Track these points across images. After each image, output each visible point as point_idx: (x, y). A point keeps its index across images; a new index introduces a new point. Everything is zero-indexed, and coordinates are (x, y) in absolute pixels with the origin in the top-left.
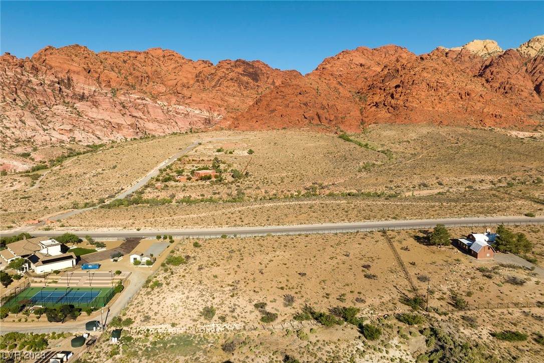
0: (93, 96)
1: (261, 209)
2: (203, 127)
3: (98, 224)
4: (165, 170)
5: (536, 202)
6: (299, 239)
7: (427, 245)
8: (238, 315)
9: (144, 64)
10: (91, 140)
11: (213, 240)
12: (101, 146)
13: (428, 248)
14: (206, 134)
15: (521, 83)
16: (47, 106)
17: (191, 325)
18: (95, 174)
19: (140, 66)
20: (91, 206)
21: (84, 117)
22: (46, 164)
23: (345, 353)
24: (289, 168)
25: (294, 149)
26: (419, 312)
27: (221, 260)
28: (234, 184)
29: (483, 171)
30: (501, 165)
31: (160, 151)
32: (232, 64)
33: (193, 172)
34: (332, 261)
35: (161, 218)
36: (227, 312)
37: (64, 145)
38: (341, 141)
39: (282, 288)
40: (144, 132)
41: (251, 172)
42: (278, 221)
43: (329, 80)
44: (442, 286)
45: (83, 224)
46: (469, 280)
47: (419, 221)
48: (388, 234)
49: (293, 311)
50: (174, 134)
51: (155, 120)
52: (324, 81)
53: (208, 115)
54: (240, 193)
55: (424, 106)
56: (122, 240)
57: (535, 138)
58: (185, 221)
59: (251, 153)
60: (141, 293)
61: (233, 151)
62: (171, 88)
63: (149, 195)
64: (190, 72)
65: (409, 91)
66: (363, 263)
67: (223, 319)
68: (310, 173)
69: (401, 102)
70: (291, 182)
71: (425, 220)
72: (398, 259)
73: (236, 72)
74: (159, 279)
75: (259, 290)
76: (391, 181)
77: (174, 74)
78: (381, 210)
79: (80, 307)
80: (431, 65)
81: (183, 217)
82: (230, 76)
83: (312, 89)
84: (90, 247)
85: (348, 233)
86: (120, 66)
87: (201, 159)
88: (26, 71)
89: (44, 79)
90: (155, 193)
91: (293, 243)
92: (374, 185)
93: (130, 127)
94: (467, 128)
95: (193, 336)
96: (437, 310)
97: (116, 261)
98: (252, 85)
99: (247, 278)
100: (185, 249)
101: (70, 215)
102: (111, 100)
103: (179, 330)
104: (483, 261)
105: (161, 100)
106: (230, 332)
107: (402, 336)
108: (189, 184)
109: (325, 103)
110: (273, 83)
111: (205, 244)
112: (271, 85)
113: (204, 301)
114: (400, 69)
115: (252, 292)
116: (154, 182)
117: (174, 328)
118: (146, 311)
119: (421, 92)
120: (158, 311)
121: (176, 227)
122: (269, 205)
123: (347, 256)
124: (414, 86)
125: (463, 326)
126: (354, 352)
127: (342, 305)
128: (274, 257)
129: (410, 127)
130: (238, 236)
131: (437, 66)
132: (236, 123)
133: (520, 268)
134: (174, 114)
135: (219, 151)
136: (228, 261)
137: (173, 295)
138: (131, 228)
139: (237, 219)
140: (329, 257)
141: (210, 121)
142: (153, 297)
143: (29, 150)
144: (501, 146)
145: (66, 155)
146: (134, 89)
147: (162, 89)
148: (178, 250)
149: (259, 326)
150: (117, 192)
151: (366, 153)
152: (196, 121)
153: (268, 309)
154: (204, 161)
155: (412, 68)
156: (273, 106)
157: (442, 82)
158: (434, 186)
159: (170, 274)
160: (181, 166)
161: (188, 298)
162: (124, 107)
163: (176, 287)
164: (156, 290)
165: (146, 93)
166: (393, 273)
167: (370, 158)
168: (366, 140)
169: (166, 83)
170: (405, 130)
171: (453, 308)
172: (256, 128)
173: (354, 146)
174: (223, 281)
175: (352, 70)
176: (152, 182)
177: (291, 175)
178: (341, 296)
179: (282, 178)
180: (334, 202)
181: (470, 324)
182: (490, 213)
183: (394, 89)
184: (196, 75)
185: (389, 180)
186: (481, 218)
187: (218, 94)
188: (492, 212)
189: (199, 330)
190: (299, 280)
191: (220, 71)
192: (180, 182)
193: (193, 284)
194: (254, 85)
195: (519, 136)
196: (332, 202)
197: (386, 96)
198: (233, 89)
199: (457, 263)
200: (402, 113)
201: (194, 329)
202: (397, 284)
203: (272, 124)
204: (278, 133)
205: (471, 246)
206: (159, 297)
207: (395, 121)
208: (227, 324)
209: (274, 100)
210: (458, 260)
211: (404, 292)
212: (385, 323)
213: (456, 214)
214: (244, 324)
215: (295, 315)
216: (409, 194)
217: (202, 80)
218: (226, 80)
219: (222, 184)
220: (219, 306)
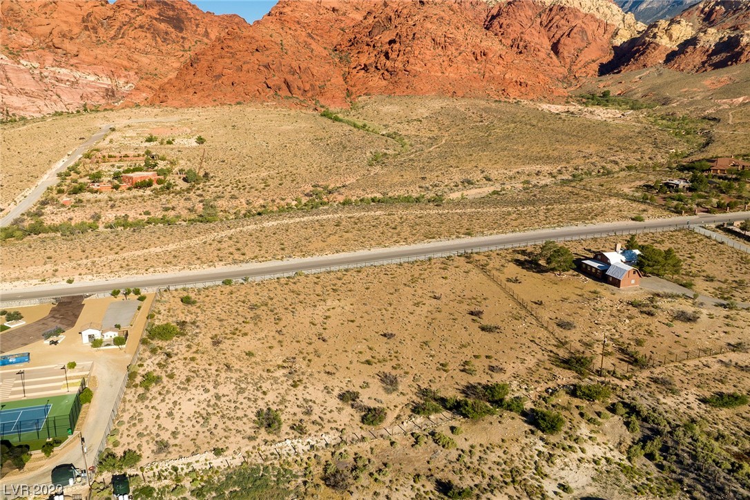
1: (261, 231)
2: (103, 102)
4: (68, 174)
5: (632, 200)
6: (347, 278)
7: (538, 272)
8: (322, 419)
11: (210, 289)
13: (544, 277)
15: (537, 40)
17: (249, 448)
23: (524, 462)
24: (268, 164)
25: (265, 134)
26: (590, 379)
27: (244, 325)
28: (192, 193)
29: (537, 160)
30: (553, 150)
31: (48, 143)
32: (139, 3)
33: (117, 176)
34: (419, 309)
35: (100, 257)
36: (301, 416)
38: (328, 121)
39: (368, 362)
40: (5, 112)
41: (211, 171)
42: (300, 250)
43: (296, 30)
44: (596, 334)
46: (627, 321)
47: (503, 236)
48: (474, 259)
49: (404, 400)
50: (57, 114)
51: (22, 92)
52: (290, 32)
53: (110, 83)
54: (208, 206)
55: (430, 69)
56: (48, 305)
57: (572, 113)
58: (146, 260)
59: (202, 143)
60: (128, 397)
61: (173, 140)
62: (42, 38)
63: (52, 217)
64: (72, 14)
65: (410, 48)
66: (465, 307)
67: (299, 429)
68: (302, 171)
69: (399, 65)
70: (280, 185)
71: (510, 235)
72: (513, 297)
73: (147, 16)
74: (150, 369)
75: (334, 371)
76: (423, 178)
77: (44, 16)
78: (442, 223)
79: (22, 443)
80: (435, 12)
81: (139, 253)
82: (138, 22)
83: (273, 44)
85: (416, 262)
87: (123, 153)
90: (64, 214)
91: (344, 284)
92: (403, 184)
94: (488, 100)
95: (262, 468)
96: (614, 373)
97: (55, 343)
98: (174, 37)
99: (304, 351)
100: (169, 309)
103: (231, 461)
104: (628, 290)
105: (27, 58)
106: (322, 451)
107: (590, 420)
108: (117, 195)
109: (295, 64)
110: (206, 31)
111: (201, 297)
112: (204, 36)
113: (249, 399)
114: (393, 17)
115: (323, 374)
116: (54, 194)
117: (221, 458)
118: (154, 432)
119: (425, 50)
120: (176, 428)
121: (136, 271)
122: (269, 224)
123: (436, 298)
124: (416, 42)
125: (660, 393)
126: (536, 458)
127: (473, 380)
128: (329, 310)
129: (417, 100)
130: (250, 279)
131: (442, 14)
132: (161, 95)
133: (678, 296)
134: (53, 81)
135: (150, 140)
136: (256, 324)
137: (189, 396)
138: (55, 279)
139: (233, 250)
140: (412, 303)
141: (113, 93)
142: (154, 403)
144: (539, 125)
147: (26, 40)
148: (159, 313)
149: (364, 434)
151: (368, 138)
152: (91, 94)
153: (365, 399)
154: (128, 157)
155: (410, 15)
156: (218, 69)
157: (451, 36)
158: (481, 183)
159: (164, 357)
160: (93, 166)
161: (218, 397)
163: (188, 380)
164: (154, 389)
166: (518, 320)
167: (376, 144)
168: (361, 119)
169: (32, 31)
170: (411, 105)
171: (631, 366)
172: (196, 103)
173: (349, 128)
174: (266, 361)
175: (321, 17)
176: (51, 195)
177: (275, 175)
178: (464, 366)
179: (264, 180)
180: (366, 214)
181: (668, 389)
182: (588, 219)
183: (387, 46)
184: (83, 18)
185: (419, 176)
186: (581, 227)
187: (122, 50)
188: (589, 217)
189: (267, 456)
190: (387, 346)
191: (121, 13)
192: (100, 193)
193: (217, 371)
194: (177, 36)
195: (552, 111)
196: (363, 213)
197: (378, 56)
198: (144, 42)
199: (597, 297)
200: (403, 80)
201: (258, 455)
202: (533, 337)
203: (220, 97)
204: (232, 110)
205: (607, 270)
206: (165, 403)
207: (393, 91)
208: (311, 438)
209: (219, 60)
210: (595, 292)
211: (549, 348)
212: (554, 403)
213: (544, 222)
214: (338, 434)
215: (411, 407)
216: (455, 196)
217: (94, 27)
218: (132, 28)
219: (173, 192)
220: (281, 407)
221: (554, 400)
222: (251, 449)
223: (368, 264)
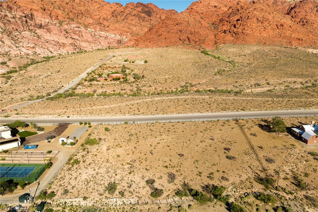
0: (47, 25)
1: (152, 101)
2: (116, 45)
3: (42, 112)
4: (91, 74)
6: (178, 126)
7: (268, 132)
8: (134, 191)
9: (79, 5)
10: (46, 54)
11: (118, 125)
12: (52, 57)
13: (269, 134)
14: (119, 50)
15: (313, 19)
16: (18, 32)
17: (98, 199)
18: (46, 76)
19: (77, 6)
20: (40, 98)
21: (42, 39)
22: (16, 69)
24: (170, 72)
25: (173, 60)
26: (270, 191)
27: (123, 142)
28: (135, 83)
29: (295, 76)
30: (306, 71)
31: (89, 61)
32: (135, 5)
33: (108, 75)
34: (202, 144)
35: (84, 108)
36: (126, 188)
37: (28, 56)
38: (203, 55)
39: (166, 167)
40: (80, 49)
41: (146, 75)
42: (164, 111)
43: (195, 16)
44: (285, 167)
45: (32, 112)
46: (304, 162)
47: (260, 112)
48: (239, 122)
49: (175, 187)
50: (99, 50)
51: (87, 41)
52: (192, 16)
53: (120, 38)
54: (139, 89)
55: (255, 32)
56: (56, 125)
58: (100, 111)
59: (146, 63)
60: (64, 168)
61: (135, 61)
62: (96, 20)
63: (80, 90)
64: (108, 11)
65: (245, 23)
66: (224, 146)
67: (122, 194)
68: (184, 76)
69: (240, 30)
70: (172, 82)
71: (263, 112)
72: (249, 143)
73: (137, 11)
74: (78, 157)
75: (150, 169)
76: (236, 82)
77: (98, 12)
78: (233, 103)
79: (17, 182)
80: (260, 6)
81: (100, 107)
82: (133, 14)
83: (184, 21)
84: (33, 130)
85: (211, 121)
86: (64, 7)
87: (114, 66)
88: (4, 9)
89: (16, 14)
90: (83, 89)
91: (174, 128)
92: (225, 84)
93: (70, 45)
94: (281, 47)
95: (99, 209)
96: (285, 190)
97: (49, 142)
98: (147, 19)
99: (141, 158)
100: (98, 132)
101: (24, 106)
102: (59, 28)
103: (89, 204)
104: (312, 146)
105: (90, 28)
106: (127, 206)
108: (106, 83)
109: (193, 30)
110: (160, 17)
111: (113, 128)
112: (159, 19)
113: (109, 176)
114: (240, 9)
115: (144, 169)
116: (83, 81)
117: (85, 202)
118: (66, 185)
119: (253, 24)
120: (75, 185)
121: (94, 115)
122: (157, 99)
123: (212, 139)
124: (249, 20)
125: (307, 205)
127: (211, 182)
128: (161, 140)
129: (246, 46)
130: (136, 122)
131: (263, 7)
132: (137, 43)
134: (98, 37)
135: (126, 61)
136: (128, 143)
137: (87, 171)
138: (64, 115)
139: (136, 109)
140: (200, 141)
141: (121, 42)
142: (72, 172)
143: (6, 60)
144: (304, 59)
145: (30, 63)
146: (73, 21)
147: (91, 21)
148: (94, 133)
149: (149, 201)
150: (59, 88)
151: (219, 63)
152: (112, 42)
153: (156, 185)
154: (116, 67)
155: (247, 8)
156: (160, 32)
157: (266, 17)
158: (264, 85)
159: (86, 153)
160: (101, 71)
161: (97, 174)
162: (67, 32)
163: (90, 164)
164: (76, 166)
165: (81, 24)
166: (247, 155)
167: (221, 66)
168: (218, 54)
169: (93, 17)
170: (243, 48)
171: (296, 187)
172: (149, 46)
173: (211, 58)
174: (124, 160)
175: (209, 10)
176: (82, 81)
177: (171, 77)
178: (210, 175)
179: (166, 80)
180: (201, 97)
181: (313, 204)
182: (308, 107)
183: (236, 22)
184: (112, 12)
185: (235, 81)
186: (302, 110)
187: (126, 24)
188: (309, 106)
189: (103, 204)
190: (179, 160)
191: (127, 10)
192: (100, 81)
193: (102, 162)
194: (148, 19)
195: (314, 52)
196: (199, 97)
197: (231, 26)
198: (135, 21)
199: (293, 148)
200: (241, 37)
201: (100, 203)
202: (251, 165)
203: (159, 44)
204: (163, 49)
205: (302, 134)
206: (76, 173)
207: (236, 42)
208: (125, 199)
209: (161, 28)
210: (293, 145)
211: (257, 171)
212: (245, 201)
213: (284, 107)
214: (138, 199)
215: (176, 191)
216: (249, 91)
217: (116, 15)
218: (131, 16)
219: (127, 83)
220: (120, 182)
221: (246, 200)
222: (99, 200)
223: (188, 120)
